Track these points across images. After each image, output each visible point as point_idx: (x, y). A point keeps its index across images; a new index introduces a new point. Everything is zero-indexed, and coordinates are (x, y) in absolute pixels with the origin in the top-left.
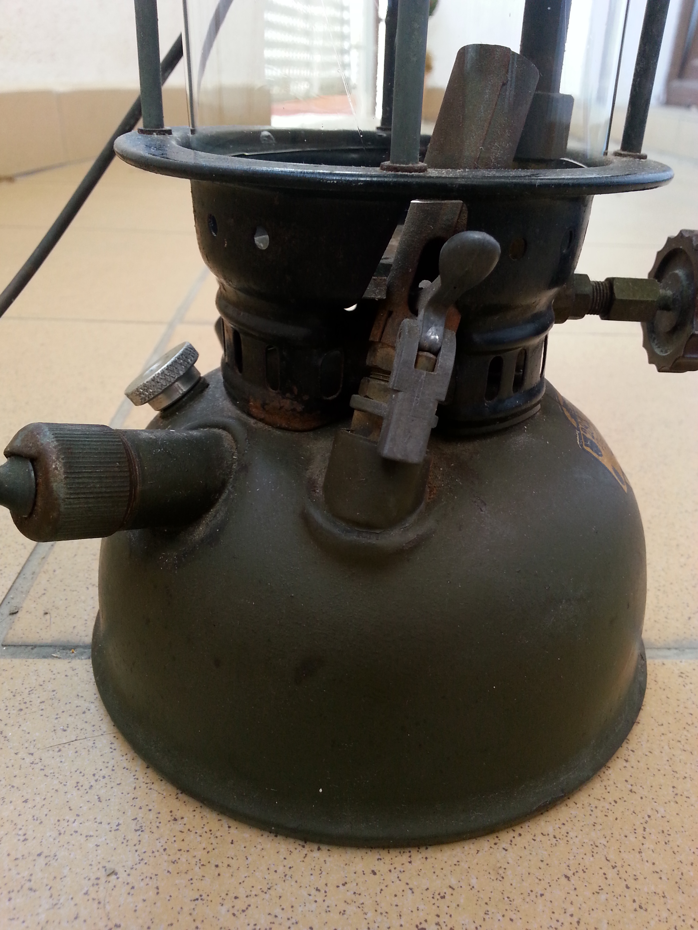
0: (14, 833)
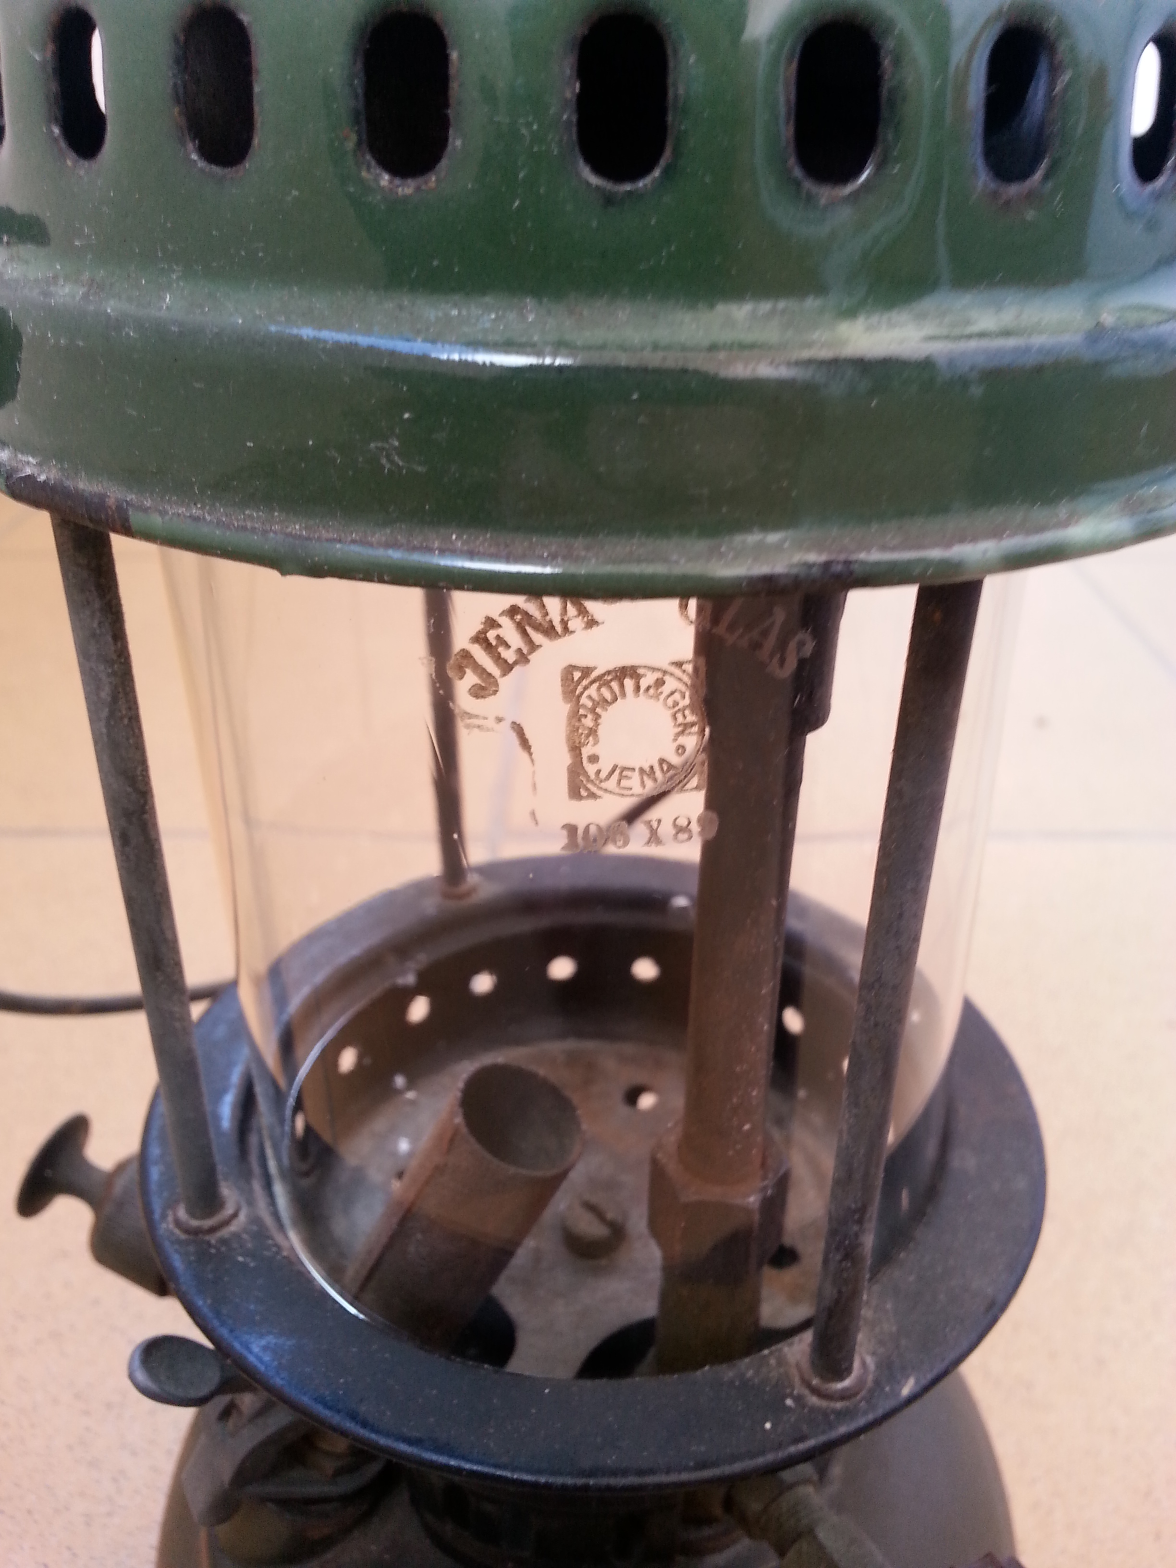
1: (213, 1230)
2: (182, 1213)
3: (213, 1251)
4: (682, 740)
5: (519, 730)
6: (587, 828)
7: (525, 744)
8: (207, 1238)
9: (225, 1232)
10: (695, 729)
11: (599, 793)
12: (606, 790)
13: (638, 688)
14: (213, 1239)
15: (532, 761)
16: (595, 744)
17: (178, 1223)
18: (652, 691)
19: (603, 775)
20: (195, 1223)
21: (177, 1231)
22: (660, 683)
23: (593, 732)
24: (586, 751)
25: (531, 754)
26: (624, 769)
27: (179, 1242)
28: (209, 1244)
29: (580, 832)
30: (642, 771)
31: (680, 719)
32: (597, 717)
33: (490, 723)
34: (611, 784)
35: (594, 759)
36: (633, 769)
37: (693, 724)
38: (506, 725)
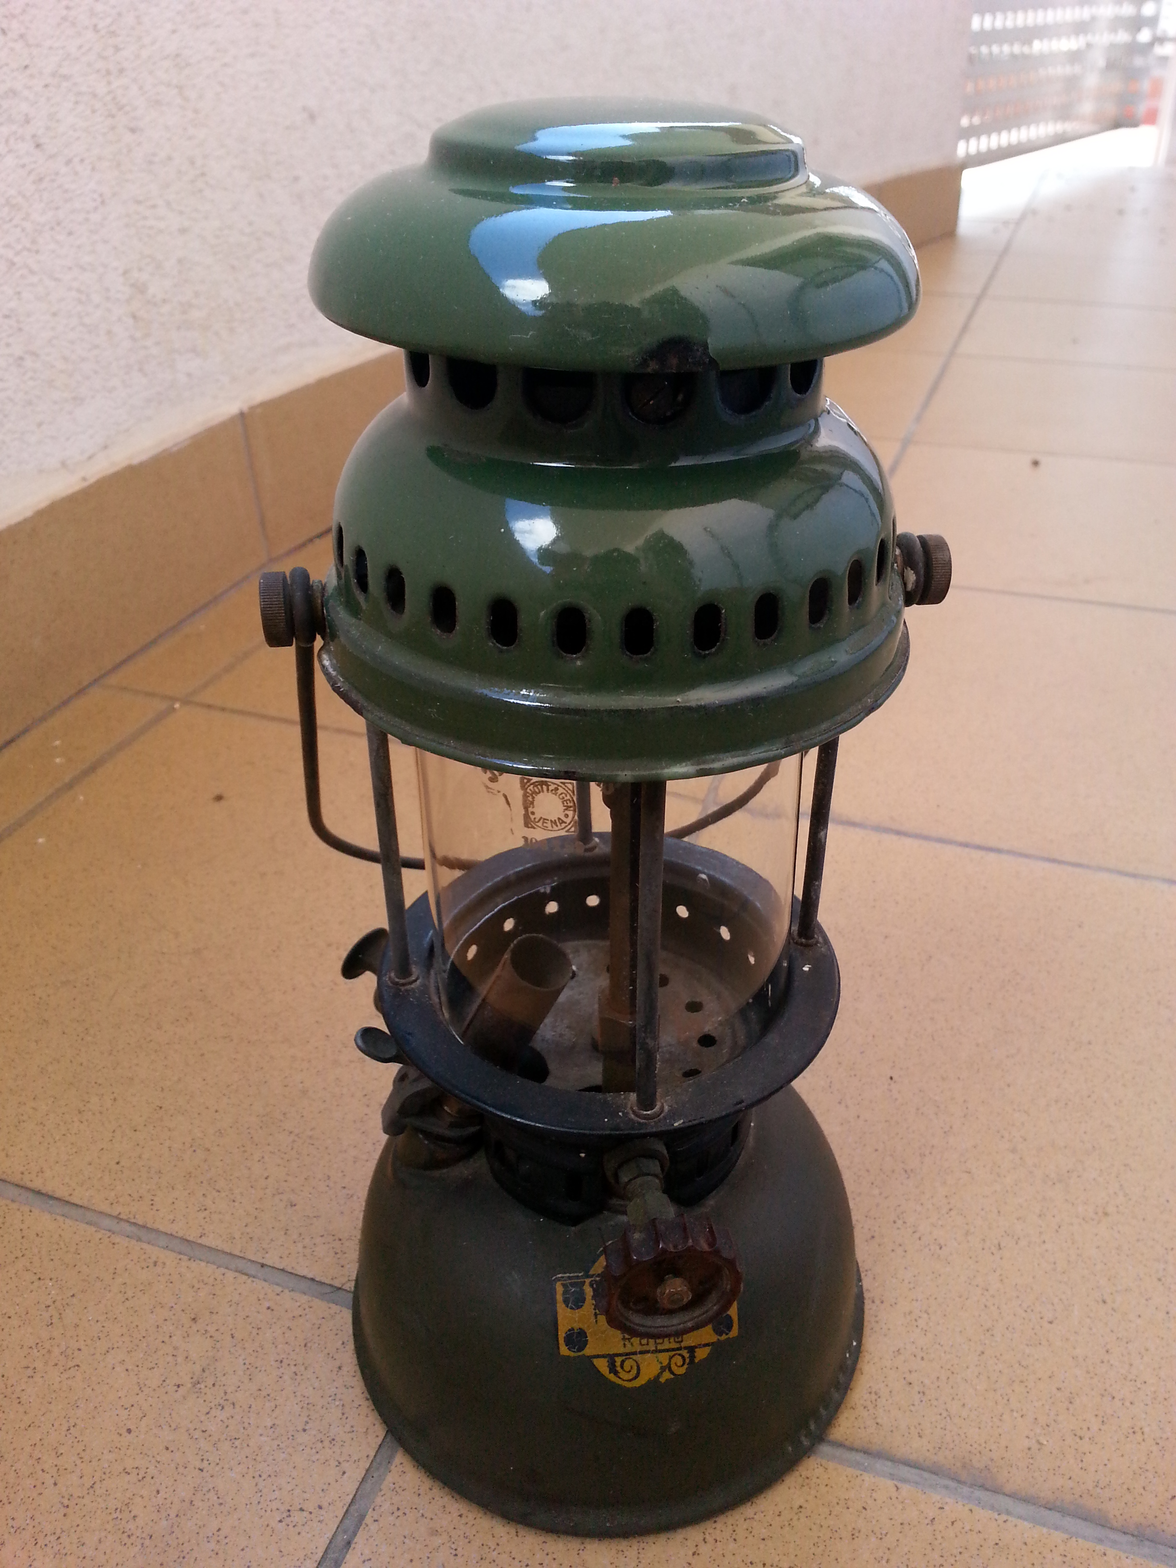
0: (448, 1545)
1: (403, 985)
2: (393, 974)
3: (401, 993)
4: (567, 812)
5: (505, 797)
6: (532, 839)
7: (508, 803)
8: (401, 987)
9: (408, 987)
10: (572, 809)
11: (535, 826)
12: (537, 826)
13: (548, 790)
14: (403, 988)
15: (511, 810)
16: (533, 807)
17: (390, 978)
18: (553, 792)
19: (537, 820)
20: (397, 980)
21: (389, 983)
22: (557, 789)
23: (532, 803)
24: (530, 810)
25: (510, 807)
26: (545, 819)
27: (388, 987)
28: (400, 990)
29: (529, 841)
30: (551, 821)
31: (566, 804)
32: (533, 798)
33: (496, 792)
34: (540, 824)
35: (533, 813)
36: (548, 820)
37: (571, 807)
38: (501, 794)
